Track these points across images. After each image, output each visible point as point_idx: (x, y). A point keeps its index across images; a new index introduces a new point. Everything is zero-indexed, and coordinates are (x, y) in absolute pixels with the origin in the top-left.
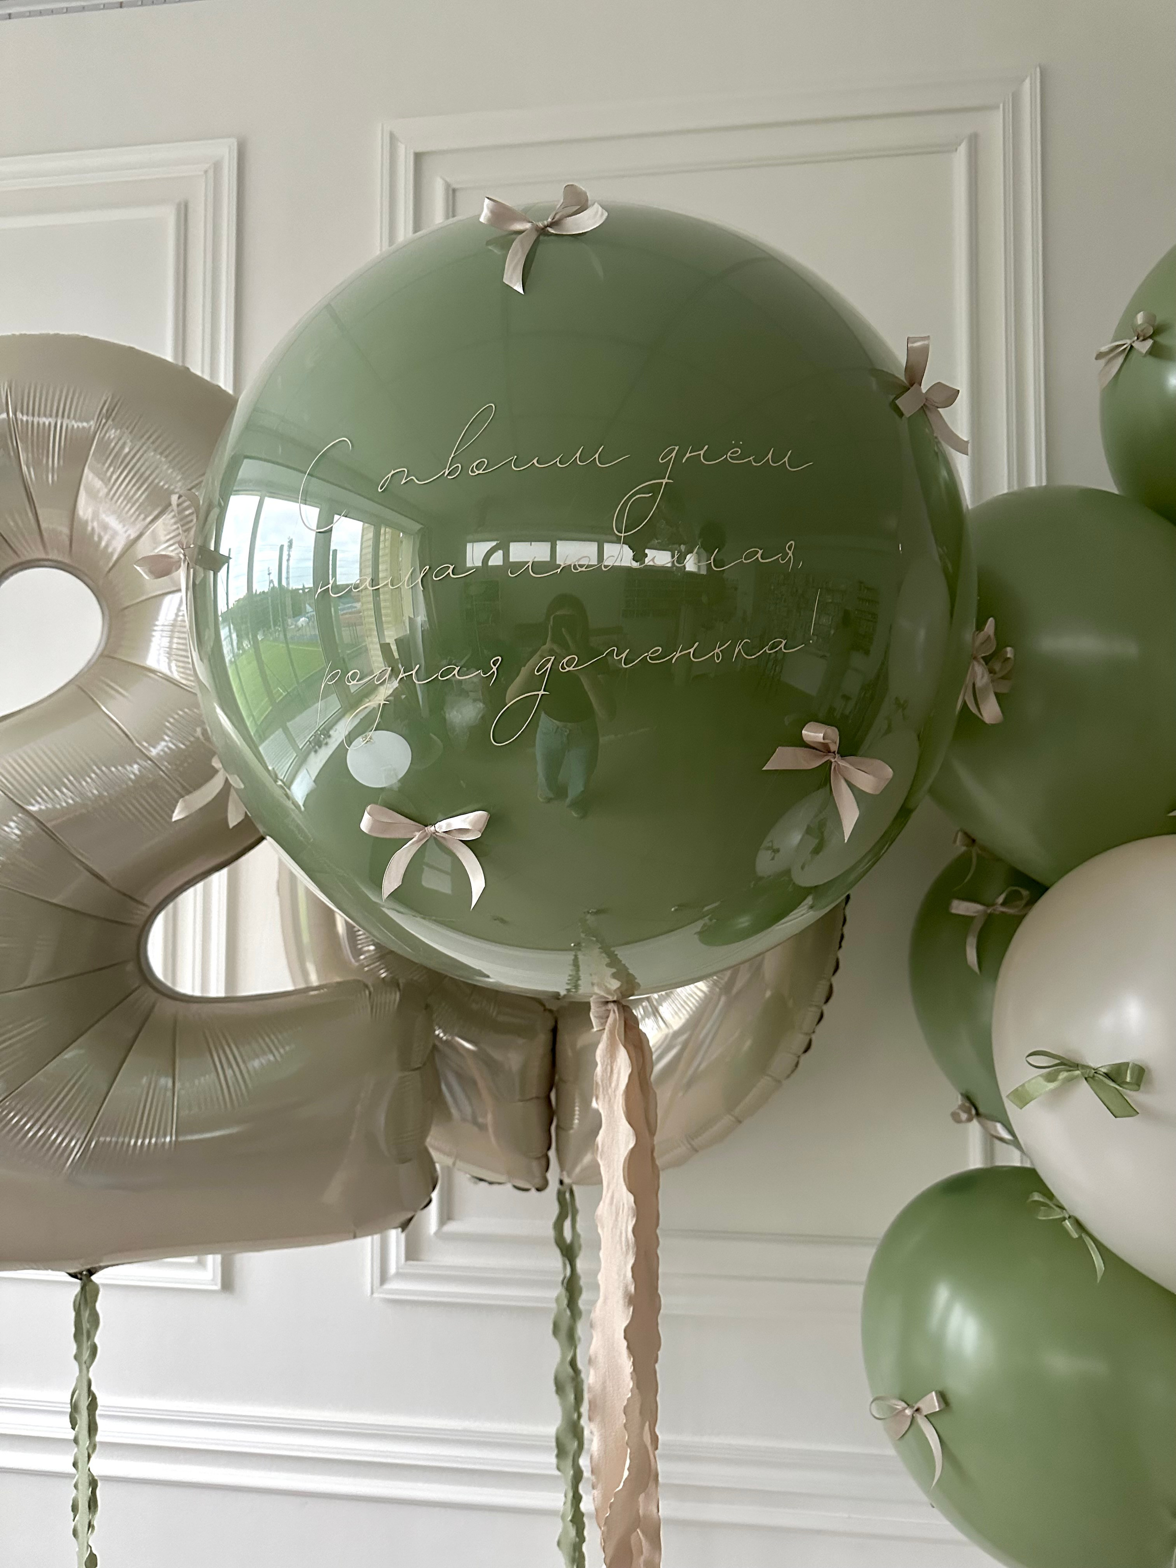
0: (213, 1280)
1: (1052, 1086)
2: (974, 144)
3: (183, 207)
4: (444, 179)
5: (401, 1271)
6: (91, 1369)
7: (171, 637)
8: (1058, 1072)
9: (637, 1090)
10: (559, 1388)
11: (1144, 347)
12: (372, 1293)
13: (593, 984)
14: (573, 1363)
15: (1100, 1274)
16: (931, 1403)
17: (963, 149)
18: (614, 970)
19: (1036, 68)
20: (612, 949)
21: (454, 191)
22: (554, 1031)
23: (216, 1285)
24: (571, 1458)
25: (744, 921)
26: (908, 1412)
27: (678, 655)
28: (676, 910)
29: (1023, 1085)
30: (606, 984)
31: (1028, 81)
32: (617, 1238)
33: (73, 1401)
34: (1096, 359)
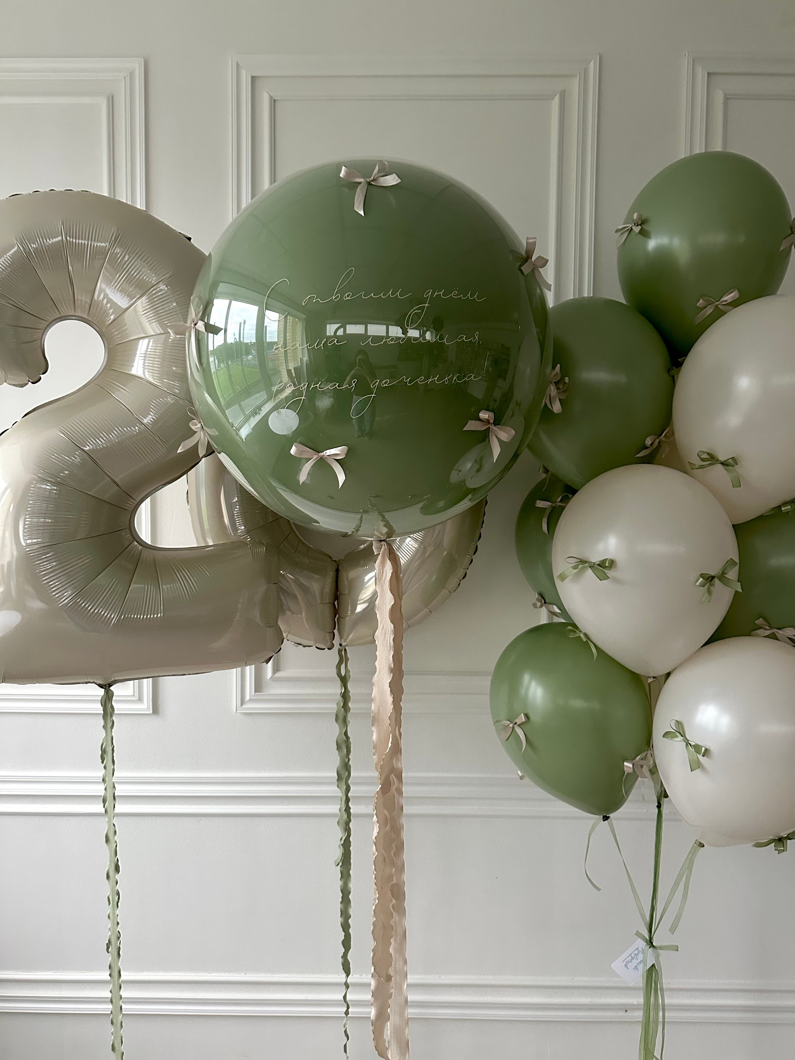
0: (148, 708)
1: (576, 571)
2: (563, 96)
3: (111, 98)
4: (268, 93)
5: (251, 698)
6: (113, 730)
7: (145, 360)
8: (579, 565)
9: (395, 580)
10: (339, 747)
11: (637, 229)
12: (236, 710)
13: (374, 529)
14: (346, 734)
15: (595, 657)
16: (522, 718)
17: (557, 98)
18: (385, 523)
19: (597, 55)
20: (383, 513)
21: (274, 100)
22: (337, 571)
23: (150, 711)
24: (344, 780)
25: (441, 504)
26: (511, 725)
27: (431, 380)
28: (411, 498)
29: (564, 572)
30: (380, 529)
31: (592, 63)
32: (385, 644)
33: (103, 748)
34: (615, 232)
